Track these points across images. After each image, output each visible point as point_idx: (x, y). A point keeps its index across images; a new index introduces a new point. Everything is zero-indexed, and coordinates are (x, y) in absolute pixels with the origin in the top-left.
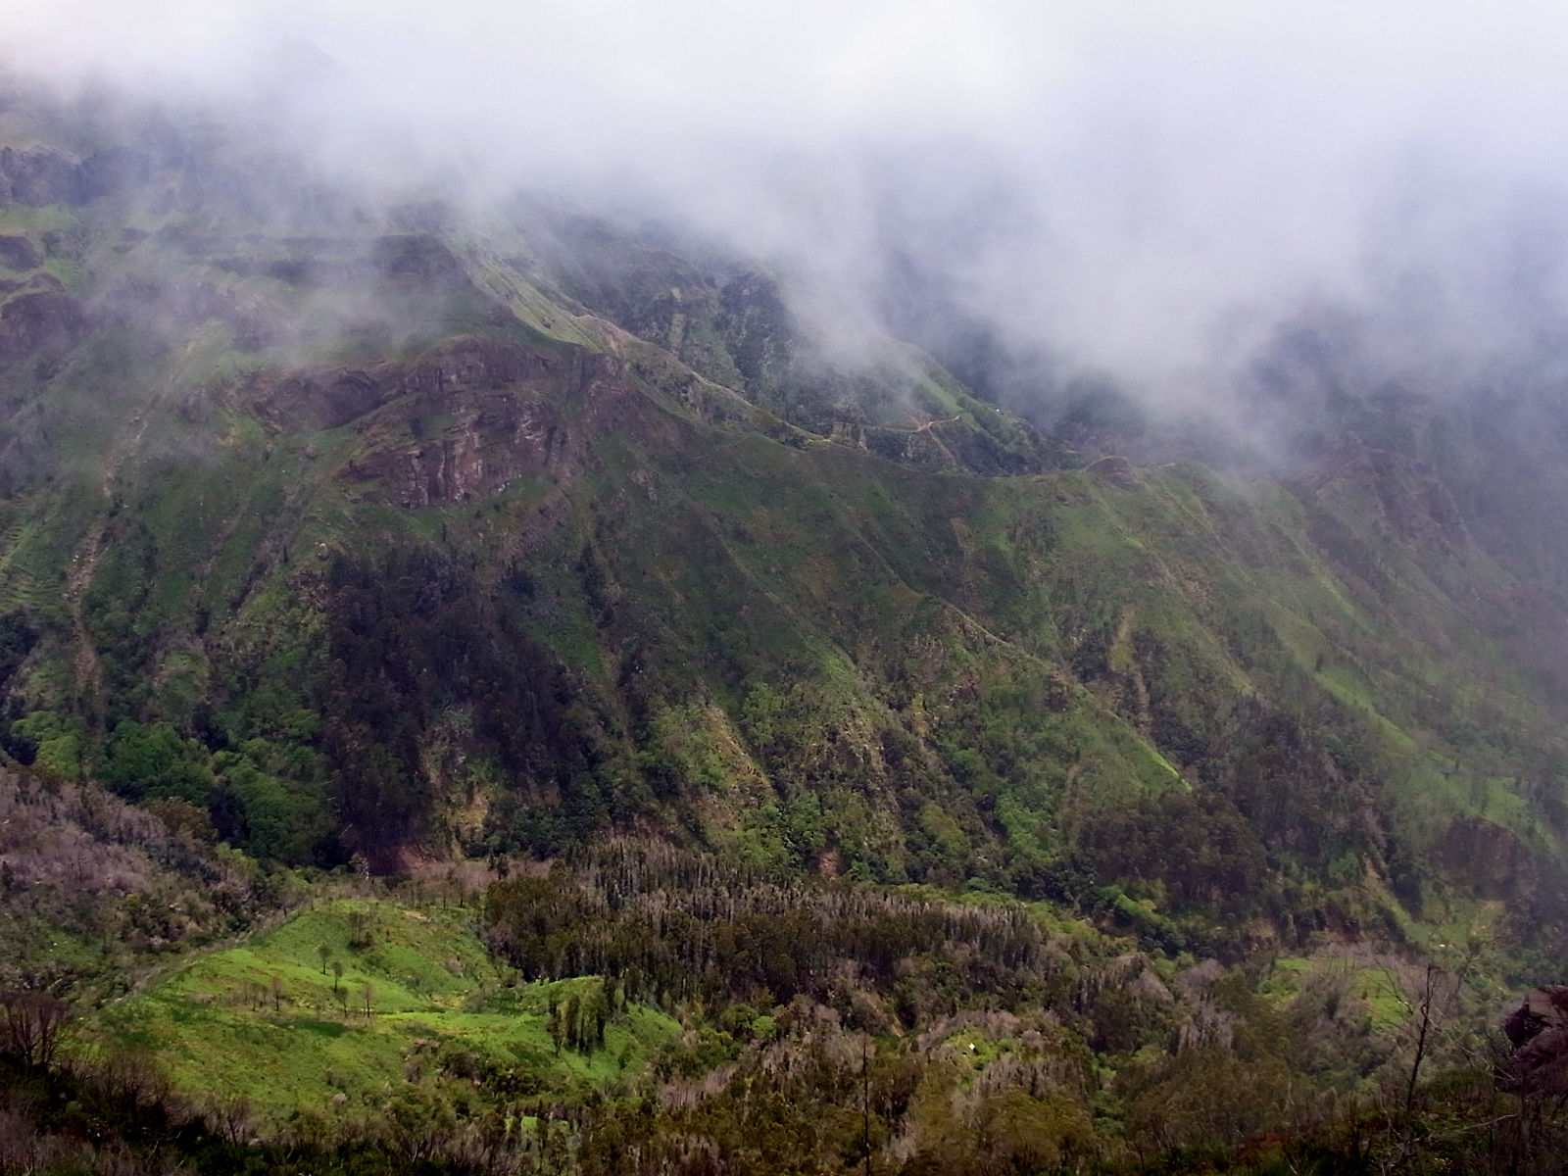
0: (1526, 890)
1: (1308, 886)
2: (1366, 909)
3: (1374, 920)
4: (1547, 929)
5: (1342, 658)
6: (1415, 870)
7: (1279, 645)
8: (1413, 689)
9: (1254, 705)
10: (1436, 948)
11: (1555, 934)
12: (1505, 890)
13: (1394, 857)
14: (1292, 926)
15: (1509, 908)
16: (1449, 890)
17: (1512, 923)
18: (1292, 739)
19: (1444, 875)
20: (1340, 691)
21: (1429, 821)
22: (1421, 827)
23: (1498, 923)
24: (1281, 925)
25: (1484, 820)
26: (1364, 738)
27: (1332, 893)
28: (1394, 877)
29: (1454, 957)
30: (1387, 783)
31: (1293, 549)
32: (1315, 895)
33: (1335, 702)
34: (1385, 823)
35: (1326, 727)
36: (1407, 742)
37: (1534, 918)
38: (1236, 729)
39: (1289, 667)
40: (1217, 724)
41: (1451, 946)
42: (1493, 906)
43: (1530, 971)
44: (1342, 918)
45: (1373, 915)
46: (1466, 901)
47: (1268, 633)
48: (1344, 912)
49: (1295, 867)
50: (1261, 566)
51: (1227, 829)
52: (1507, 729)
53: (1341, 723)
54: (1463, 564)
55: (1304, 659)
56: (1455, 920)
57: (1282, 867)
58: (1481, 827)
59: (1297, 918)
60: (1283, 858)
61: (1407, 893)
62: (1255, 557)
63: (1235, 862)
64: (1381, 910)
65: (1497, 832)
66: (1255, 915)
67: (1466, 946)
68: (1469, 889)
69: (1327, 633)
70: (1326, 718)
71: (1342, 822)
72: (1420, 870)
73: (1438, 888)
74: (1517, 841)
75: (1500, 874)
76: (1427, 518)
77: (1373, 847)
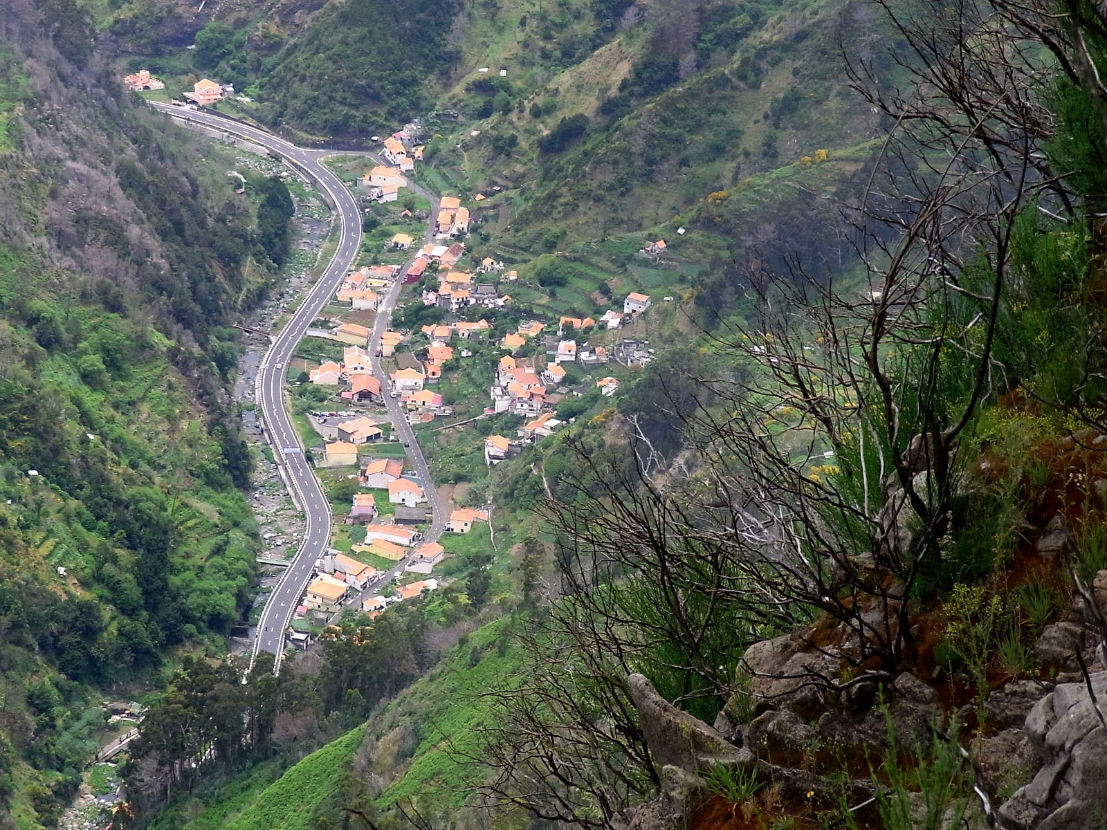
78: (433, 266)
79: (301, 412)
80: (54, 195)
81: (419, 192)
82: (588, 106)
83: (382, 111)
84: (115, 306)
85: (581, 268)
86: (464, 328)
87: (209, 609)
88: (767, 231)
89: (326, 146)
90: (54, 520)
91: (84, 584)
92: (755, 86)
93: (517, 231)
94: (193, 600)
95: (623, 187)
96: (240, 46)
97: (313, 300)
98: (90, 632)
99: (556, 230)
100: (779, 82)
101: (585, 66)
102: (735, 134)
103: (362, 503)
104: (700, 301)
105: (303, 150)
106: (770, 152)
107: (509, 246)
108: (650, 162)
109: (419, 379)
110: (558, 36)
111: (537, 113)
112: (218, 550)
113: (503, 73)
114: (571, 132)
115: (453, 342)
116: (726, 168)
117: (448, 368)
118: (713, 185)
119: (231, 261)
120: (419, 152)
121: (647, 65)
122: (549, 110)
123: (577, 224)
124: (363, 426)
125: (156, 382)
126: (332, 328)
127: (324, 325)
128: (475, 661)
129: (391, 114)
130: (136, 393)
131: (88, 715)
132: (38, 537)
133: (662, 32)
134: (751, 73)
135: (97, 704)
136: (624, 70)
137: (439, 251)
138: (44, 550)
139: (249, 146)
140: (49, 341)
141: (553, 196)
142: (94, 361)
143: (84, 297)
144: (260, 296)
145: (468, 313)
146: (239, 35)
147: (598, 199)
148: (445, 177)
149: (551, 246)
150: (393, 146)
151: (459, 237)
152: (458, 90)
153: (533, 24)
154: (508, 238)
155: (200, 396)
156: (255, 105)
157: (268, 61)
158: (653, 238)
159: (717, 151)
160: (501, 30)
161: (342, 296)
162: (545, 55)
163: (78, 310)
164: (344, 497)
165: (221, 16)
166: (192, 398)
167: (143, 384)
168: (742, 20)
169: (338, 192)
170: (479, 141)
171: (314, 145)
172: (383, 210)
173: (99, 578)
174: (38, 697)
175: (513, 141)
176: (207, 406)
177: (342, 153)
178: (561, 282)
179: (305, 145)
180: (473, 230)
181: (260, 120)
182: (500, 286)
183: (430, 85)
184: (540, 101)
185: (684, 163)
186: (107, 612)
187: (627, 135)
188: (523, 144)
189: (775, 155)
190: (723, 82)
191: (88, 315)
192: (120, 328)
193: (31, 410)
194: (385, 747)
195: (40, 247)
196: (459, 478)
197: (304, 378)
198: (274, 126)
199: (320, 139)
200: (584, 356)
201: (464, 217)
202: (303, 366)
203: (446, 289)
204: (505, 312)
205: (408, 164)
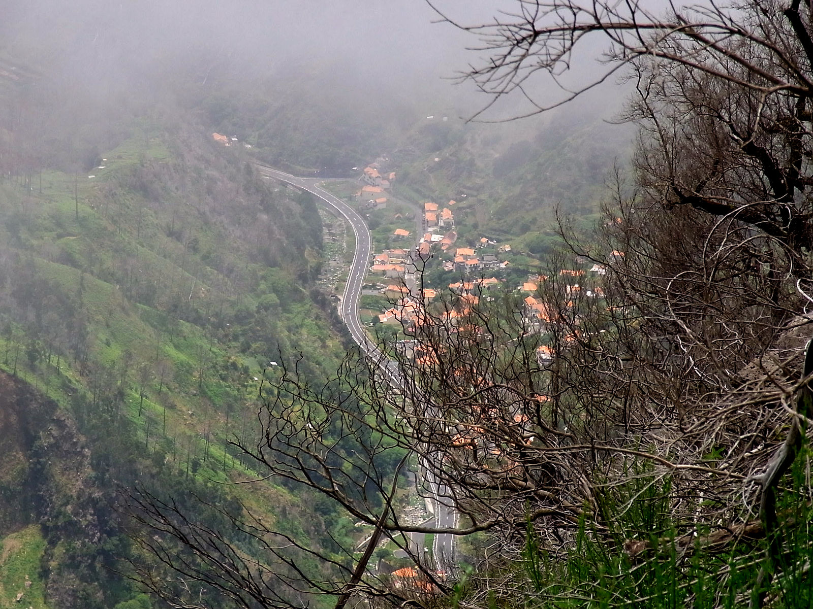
78: (436, 247)
81: (400, 203)
86: (483, 282)
87: (394, 456)
93: (499, 219)
97: (355, 274)
99: (528, 217)
105: (301, 179)
107: (495, 230)
113: (445, 119)
115: (478, 292)
120: (392, 175)
123: (544, 212)
125: (307, 314)
126: (379, 289)
127: (374, 286)
129: (365, 151)
130: (298, 320)
131: (341, 522)
135: (345, 515)
137: (436, 238)
142: (273, 298)
143: (252, 258)
144: (317, 271)
148: (417, 191)
150: (371, 172)
151: (448, 226)
152: (413, 133)
154: (493, 225)
155: (334, 325)
156: (257, 150)
161: (377, 267)
163: (252, 266)
166: (330, 325)
167: (299, 316)
169: (340, 205)
170: (440, 165)
171: (311, 175)
172: (379, 215)
174: (322, 504)
175: (471, 163)
176: (340, 332)
177: (332, 180)
178: (545, 250)
179: (303, 175)
180: (458, 223)
181: (263, 160)
182: (500, 256)
188: (480, 164)
191: (259, 268)
193: (258, 324)
195: (221, 222)
197: (376, 320)
198: (275, 164)
199: (315, 171)
200: (588, 294)
201: (447, 214)
202: (371, 314)
203: (458, 259)
204: (510, 272)
205: (386, 184)
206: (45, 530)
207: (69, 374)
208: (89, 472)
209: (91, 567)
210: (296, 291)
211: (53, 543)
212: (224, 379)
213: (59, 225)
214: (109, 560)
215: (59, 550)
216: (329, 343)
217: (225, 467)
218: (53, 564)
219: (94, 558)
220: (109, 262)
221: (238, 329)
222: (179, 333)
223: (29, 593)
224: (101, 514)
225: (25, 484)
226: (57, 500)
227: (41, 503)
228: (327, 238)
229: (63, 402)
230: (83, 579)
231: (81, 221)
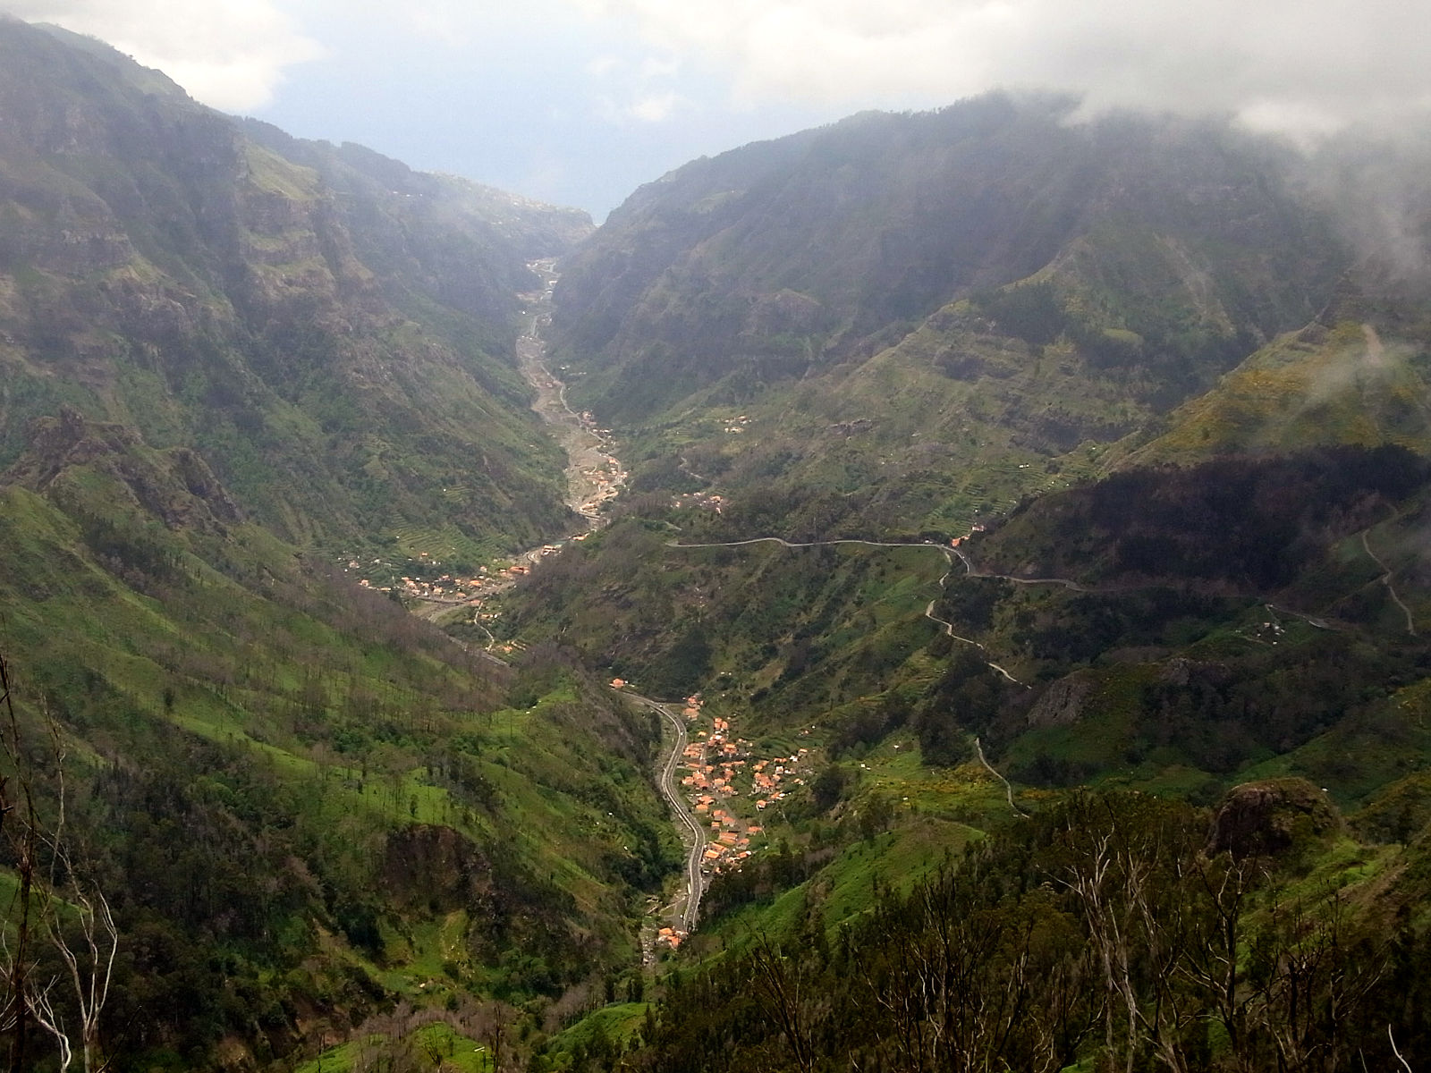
0: (482, 886)
1: (264, 977)
2: (333, 977)
3: (346, 986)
4: (516, 921)
5: (191, 687)
6: (365, 911)
7: (113, 693)
8: (280, 701)
9: (117, 775)
10: (417, 991)
11: (526, 924)
12: (462, 893)
13: (336, 904)
14: (261, 1034)
15: (471, 914)
16: (405, 919)
17: (480, 930)
18: (183, 805)
19: (395, 904)
20: (205, 728)
21: (364, 846)
22: (357, 858)
23: (466, 935)
24: (248, 1037)
25: (419, 825)
26: (254, 776)
27: (293, 974)
28: (345, 927)
29: (439, 992)
30: (299, 821)
31: (78, 565)
32: (274, 983)
33: (204, 742)
34: (313, 868)
35: (203, 778)
36: (303, 765)
37: (501, 914)
38: (106, 813)
39: (136, 716)
40: (78, 815)
41: (430, 982)
42: (454, 919)
43: (515, 975)
44: (310, 999)
45: (343, 981)
46: (426, 925)
47: (92, 680)
48: (311, 991)
49: (239, 959)
50: (47, 596)
51: (157, 942)
52: (388, 717)
53: (219, 766)
54: (242, 543)
55: (149, 703)
56: (421, 950)
57: (223, 966)
58: (418, 833)
59: (264, 1022)
60: (221, 954)
61: (367, 940)
62: (35, 587)
63: (182, 979)
64: (349, 971)
65: (435, 831)
66: (219, 1037)
67: (443, 974)
68: (425, 909)
69: (159, 659)
70: (201, 766)
71: (273, 884)
72: (370, 907)
73: (394, 921)
74: (459, 836)
75: (451, 879)
76: (190, 496)
77: (313, 902)
78: (717, 742)
79: (682, 795)
80: (593, 717)
81: (705, 718)
82: (768, 684)
83: (686, 689)
84: (622, 756)
85: (777, 741)
86: (737, 763)
87: (672, 863)
88: (854, 725)
89: (667, 702)
90: (619, 830)
91: (633, 853)
92: (833, 676)
93: (749, 729)
94: (667, 859)
95: (787, 713)
96: (628, 667)
98: (638, 870)
99: (764, 729)
100: (842, 674)
101: (764, 670)
102: (828, 693)
103: (715, 825)
104: (829, 751)
106: (841, 700)
107: (746, 734)
108: (797, 703)
109: (723, 782)
110: (749, 661)
111: (747, 688)
112: (670, 843)
113: (731, 674)
114: (762, 694)
115: (733, 769)
116: (826, 706)
117: (733, 778)
118: (822, 711)
119: (646, 742)
120: (702, 703)
121: (789, 670)
122: (753, 686)
123: (772, 726)
124: (707, 799)
125: (638, 783)
126: (685, 765)
127: (683, 764)
128: (850, 858)
129: (689, 690)
131: (640, 899)
132: (616, 836)
133: (793, 657)
134: (832, 671)
135: (642, 896)
136: (780, 672)
137: (718, 737)
138: (619, 841)
139: (637, 702)
140: (603, 769)
141: (762, 716)
142: (619, 775)
143: (611, 754)
144: (656, 755)
145: (735, 758)
146: (628, 663)
147: (779, 717)
148: (713, 712)
149: (762, 734)
150: (692, 701)
151: (725, 731)
152: (714, 680)
153: (740, 656)
154: (746, 732)
156: (638, 688)
157: (641, 672)
158: (804, 730)
159: (821, 699)
160: (728, 659)
161: (686, 753)
162: (745, 667)
163: (610, 758)
164: (707, 824)
165: (621, 656)
168: (822, 653)
170: (725, 698)
171: (661, 702)
172: (692, 724)
173: (639, 851)
175: (740, 698)
177: (673, 704)
178: (770, 747)
180: (730, 730)
181: (640, 694)
182: (747, 749)
183: (703, 679)
184: (748, 683)
185: (810, 703)
186: (642, 862)
187: (788, 694)
188: (743, 698)
189: (843, 701)
190: (822, 674)
191: (614, 759)
192: (625, 764)
193: (606, 791)
194: (821, 887)
196: (747, 817)
197: (680, 783)
198: (645, 695)
199: (664, 699)
200: (787, 772)
201: (725, 725)
202: (679, 779)
203: (726, 750)
204: (751, 758)
205: (698, 707)
206: (468, 911)
207: (487, 827)
208: (491, 882)
209: (490, 932)
210: (634, 770)
211: (471, 918)
212: (580, 824)
213: (502, 741)
214: (500, 928)
215: (474, 923)
216: (649, 798)
217: (572, 875)
218: (471, 930)
219: (492, 927)
220: (526, 761)
221: (594, 795)
222: (557, 800)
223: (458, 946)
224: (496, 904)
225: (459, 887)
226: (474, 896)
227: (466, 897)
228: (665, 736)
229: (479, 843)
230: (486, 938)
231: (513, 739)
